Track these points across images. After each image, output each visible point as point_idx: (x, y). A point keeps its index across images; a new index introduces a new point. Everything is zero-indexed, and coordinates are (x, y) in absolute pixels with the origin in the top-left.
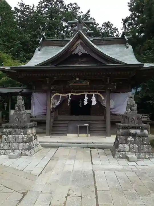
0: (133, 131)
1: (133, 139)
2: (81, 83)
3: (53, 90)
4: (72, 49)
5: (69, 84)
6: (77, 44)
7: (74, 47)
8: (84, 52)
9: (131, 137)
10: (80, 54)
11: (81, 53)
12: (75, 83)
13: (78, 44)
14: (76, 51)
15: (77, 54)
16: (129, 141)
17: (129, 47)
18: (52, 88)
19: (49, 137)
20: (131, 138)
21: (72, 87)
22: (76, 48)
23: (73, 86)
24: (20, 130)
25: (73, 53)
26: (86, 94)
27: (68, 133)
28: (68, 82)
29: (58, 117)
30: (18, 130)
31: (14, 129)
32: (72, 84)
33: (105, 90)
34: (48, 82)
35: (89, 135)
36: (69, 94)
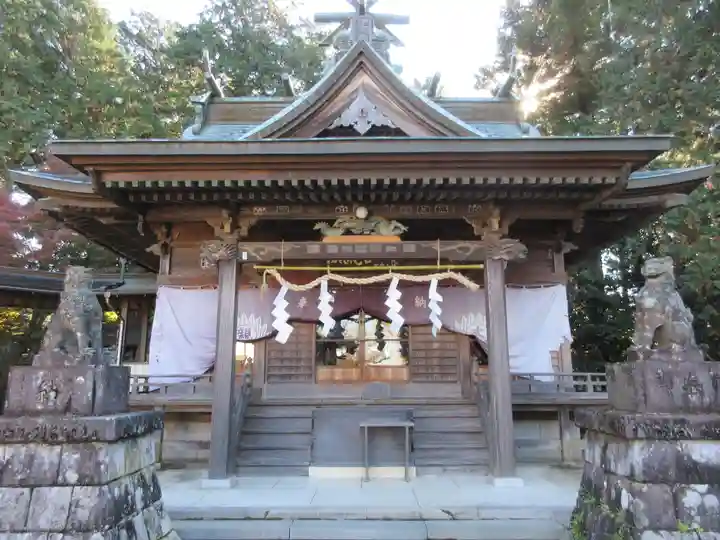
1: (711, 501)
2: (373, 230)
3: (252, 262)
4: (332, 108)
5: (317, 236)
6: (349, 89)
7: (339, 102)
8: (379, 120)
9: (703, 488)
10: (362, 129)
11: (369, 123)
12: (348, 232)
13: (356, 90)
14: (349, 117)
15: (351, 127)
16: (691, 508)
18: (245, 255)
19: (225, 483)
20: (702, 495)
21: (333, 250)
22: (347, 106)
23: (340, 245)
24: (61, 454)
25: (337, 123)
26: (396, 279)
27: (314, 462)
28: (317, 227)
29: (265, 387)
30: (47, 455)
31: (23, 449)
32: (333, 237)
33: (482, 262)
34: (227, 228)
35: (413, 470)
36: (323, 281)
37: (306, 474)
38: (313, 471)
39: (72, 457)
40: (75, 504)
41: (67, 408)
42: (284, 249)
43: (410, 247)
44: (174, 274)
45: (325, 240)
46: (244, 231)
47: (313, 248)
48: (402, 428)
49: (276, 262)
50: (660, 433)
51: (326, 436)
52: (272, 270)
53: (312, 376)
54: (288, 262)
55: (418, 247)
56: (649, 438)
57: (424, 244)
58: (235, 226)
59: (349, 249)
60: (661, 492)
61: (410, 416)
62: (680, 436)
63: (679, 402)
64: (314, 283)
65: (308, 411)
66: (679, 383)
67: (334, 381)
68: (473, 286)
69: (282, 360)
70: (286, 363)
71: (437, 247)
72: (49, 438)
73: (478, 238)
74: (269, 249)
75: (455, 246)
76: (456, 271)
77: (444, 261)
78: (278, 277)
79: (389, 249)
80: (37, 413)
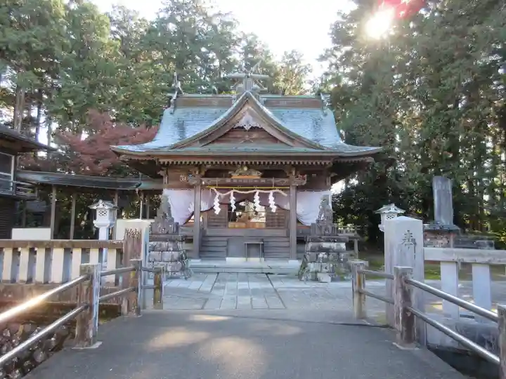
0: (325, 245)
1: (326, 256)
2: (250, 174)
3: (206, 185)
4: (236, 119)
5: (230, 176)
6: (242, 112)
7: (238, 117)
8: (254, 124)
9: (324, 253)
10: (247, 128)
11: (250, 125)
12: (240, 174)
13: (245, 112)
14: (242, 123)
15: (243, 127)
16: (320, 258)
17: (328, 113)
18: (203, 183)
19: (199, 261)
20: (323, 255)
21: (235, 181)
22: (241, 118)
23: (238, 180)
24: (168, 244)
25: (237, 126)
26: (258, 192)
27: (228, 256)
28: (230, 173)
29: (208, 230)
30: (164, 244)
31: (159, 243)
32: (235, 176)
33: (289, 186)
34: (197, 173)
35: (263, 259)
36: (232, 193)
37: (225, 260)
38: (227, 258)
39: (170, 244)
40: (172, 256)
41: (168, 233)
42: (217, 180)
43: (263, 181)
44: (169, 184)
45: (232, 178)
46: (203, 173)
47: (228, 180)
48: (259, 244)
49: (215, 185)
50: (314, 240)
51: (232, 248)
52: (213, 188)
53: (226, 226)
54: (219, 185)
55: (266, 181)
56: (312, 241)
57: (269, 179)
58: (199, 173)
59: (240, 181)
60: (314, 254)
61: (262, 240)
62: (319, 241)
63: (323, 233)
64: (228, 193)
65: (225, 239)
66: (323, 228)
67: (235, 228)
68: (286, 195)
69: (214, 219)
70: (216, 221)
71: (273, 180)
72: (165, 240)
73: (288, 177)
74: (212, 180)
75: (279, 180)
76: (280, 189)
77: (275, 185)
78: (215, 190)
79: (256, 181)
80: (160, 234)
